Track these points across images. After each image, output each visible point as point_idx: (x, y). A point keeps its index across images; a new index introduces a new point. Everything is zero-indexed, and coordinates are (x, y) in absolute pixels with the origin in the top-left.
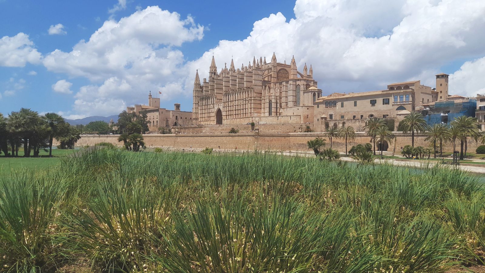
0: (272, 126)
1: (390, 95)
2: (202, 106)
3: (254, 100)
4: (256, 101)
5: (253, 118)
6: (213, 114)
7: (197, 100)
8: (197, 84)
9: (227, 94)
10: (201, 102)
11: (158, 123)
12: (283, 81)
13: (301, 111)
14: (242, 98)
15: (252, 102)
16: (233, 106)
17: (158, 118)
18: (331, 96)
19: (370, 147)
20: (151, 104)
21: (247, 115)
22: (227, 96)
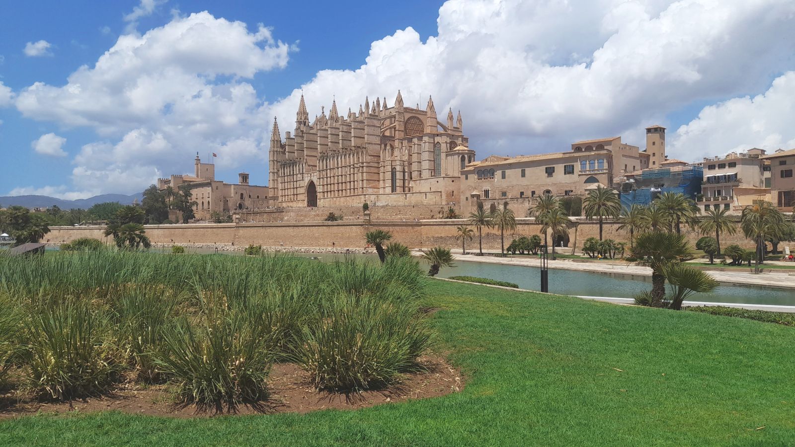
0: (397, 209)
1: (575, 159)
2: (284, 176)
3: (367, 167)
4: (370, 168)
5: (367, 196)
6: (302, 190)
7: (275, 167)
8: (276, 141)
9: (324, 157)
10: (283, 170)
11: (210, 204)
12: (414, 137)
13: (442, 185)
14: (348, 164)
15: (365, 170)
16: (334, 177)
17: (210, 196)
18: (486, 161)
19: (538, 241)
20: (199, 174)
21: (356, 191)
22: (325, 161)
